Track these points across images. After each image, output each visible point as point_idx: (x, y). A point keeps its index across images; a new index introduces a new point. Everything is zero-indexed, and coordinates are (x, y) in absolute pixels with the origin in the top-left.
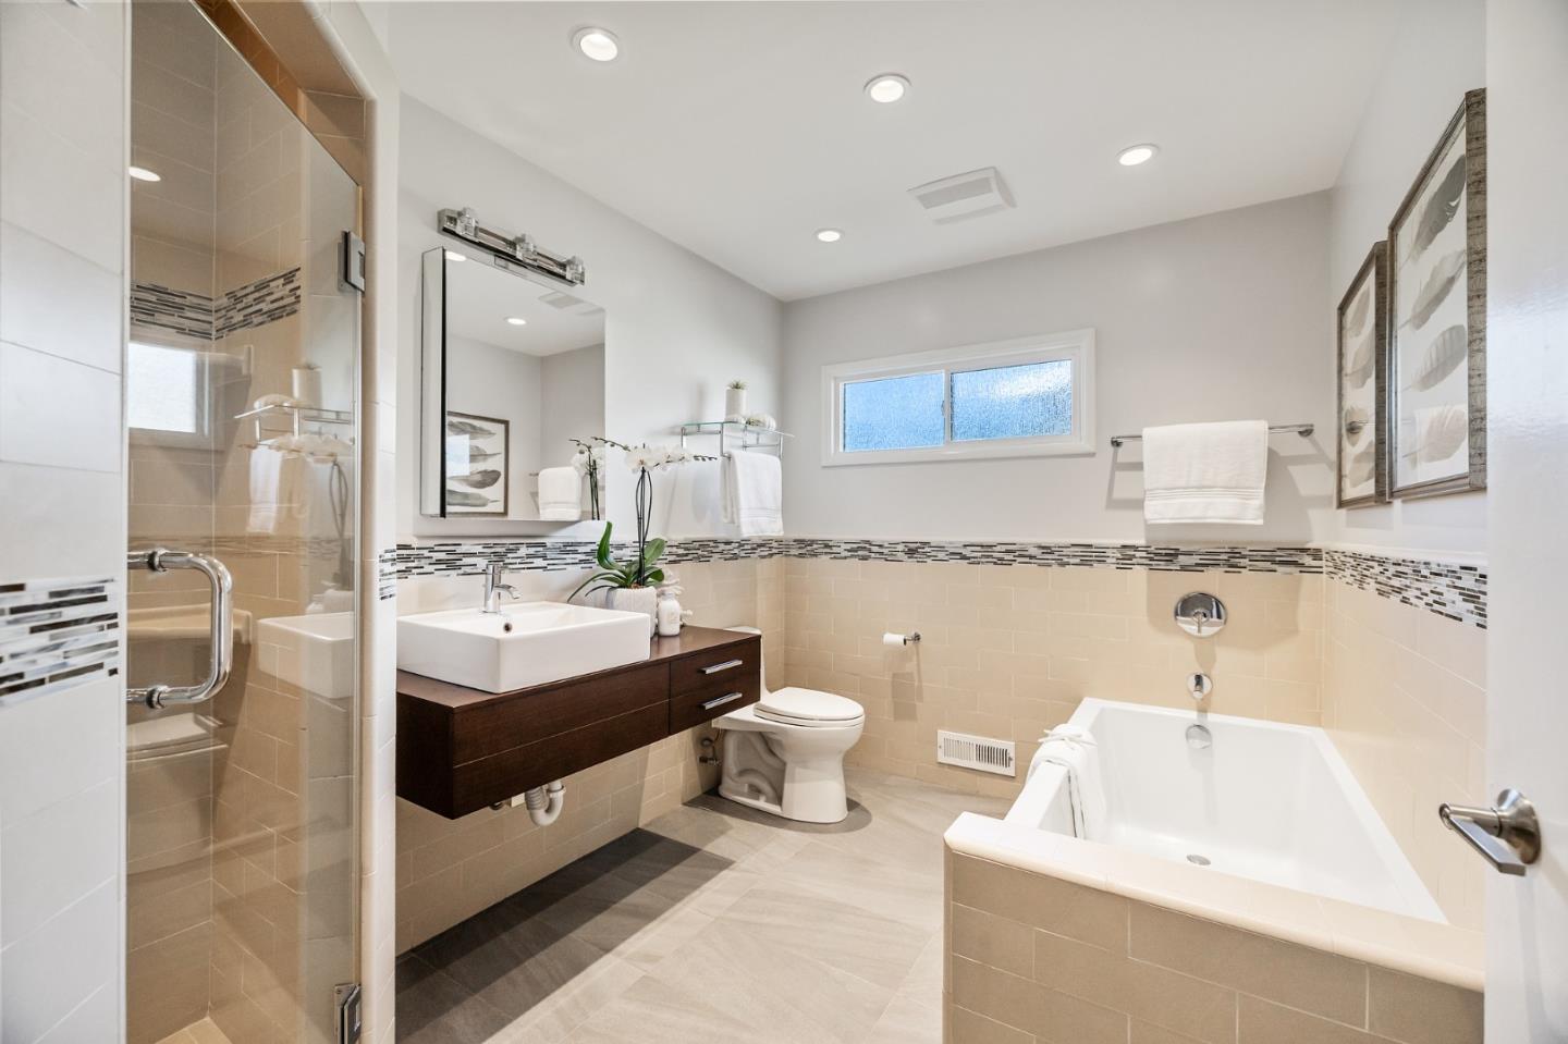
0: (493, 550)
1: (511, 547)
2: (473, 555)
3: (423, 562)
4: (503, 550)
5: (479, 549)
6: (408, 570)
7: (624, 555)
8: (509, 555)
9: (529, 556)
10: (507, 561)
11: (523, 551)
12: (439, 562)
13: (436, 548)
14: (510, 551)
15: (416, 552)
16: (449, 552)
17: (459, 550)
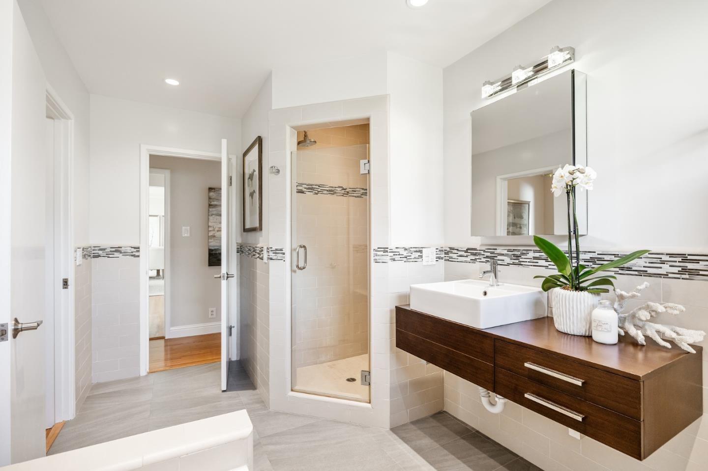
0: (513, 253)
1: (524, 252)
2: (502, 255)
3: (481, 257)
4: (518, 253)
5: (505, 252)
6: (475, 260)
7: (635, 265)
8: (522, 257)
9: (535, 258)
10: (521, 260)
11: (531, 255)
12: (487, 257)
13: (486, 250)
14: (523, 254)
15: (478, 252)
16: (492, 253)
17: (496, 252)
